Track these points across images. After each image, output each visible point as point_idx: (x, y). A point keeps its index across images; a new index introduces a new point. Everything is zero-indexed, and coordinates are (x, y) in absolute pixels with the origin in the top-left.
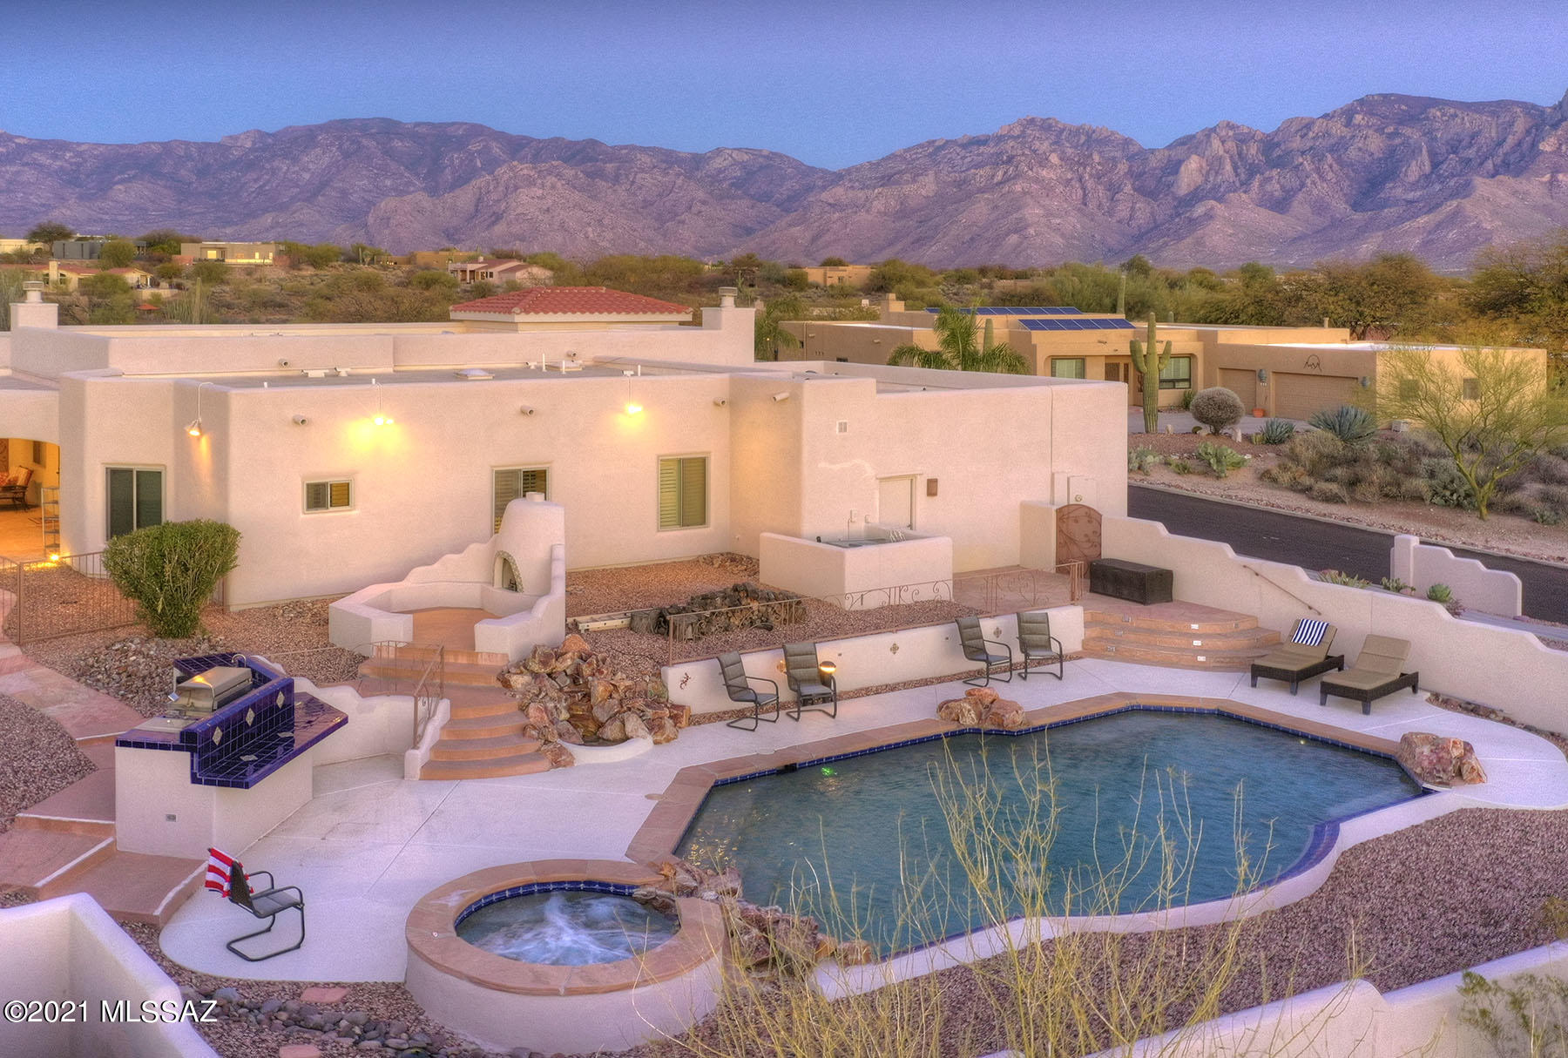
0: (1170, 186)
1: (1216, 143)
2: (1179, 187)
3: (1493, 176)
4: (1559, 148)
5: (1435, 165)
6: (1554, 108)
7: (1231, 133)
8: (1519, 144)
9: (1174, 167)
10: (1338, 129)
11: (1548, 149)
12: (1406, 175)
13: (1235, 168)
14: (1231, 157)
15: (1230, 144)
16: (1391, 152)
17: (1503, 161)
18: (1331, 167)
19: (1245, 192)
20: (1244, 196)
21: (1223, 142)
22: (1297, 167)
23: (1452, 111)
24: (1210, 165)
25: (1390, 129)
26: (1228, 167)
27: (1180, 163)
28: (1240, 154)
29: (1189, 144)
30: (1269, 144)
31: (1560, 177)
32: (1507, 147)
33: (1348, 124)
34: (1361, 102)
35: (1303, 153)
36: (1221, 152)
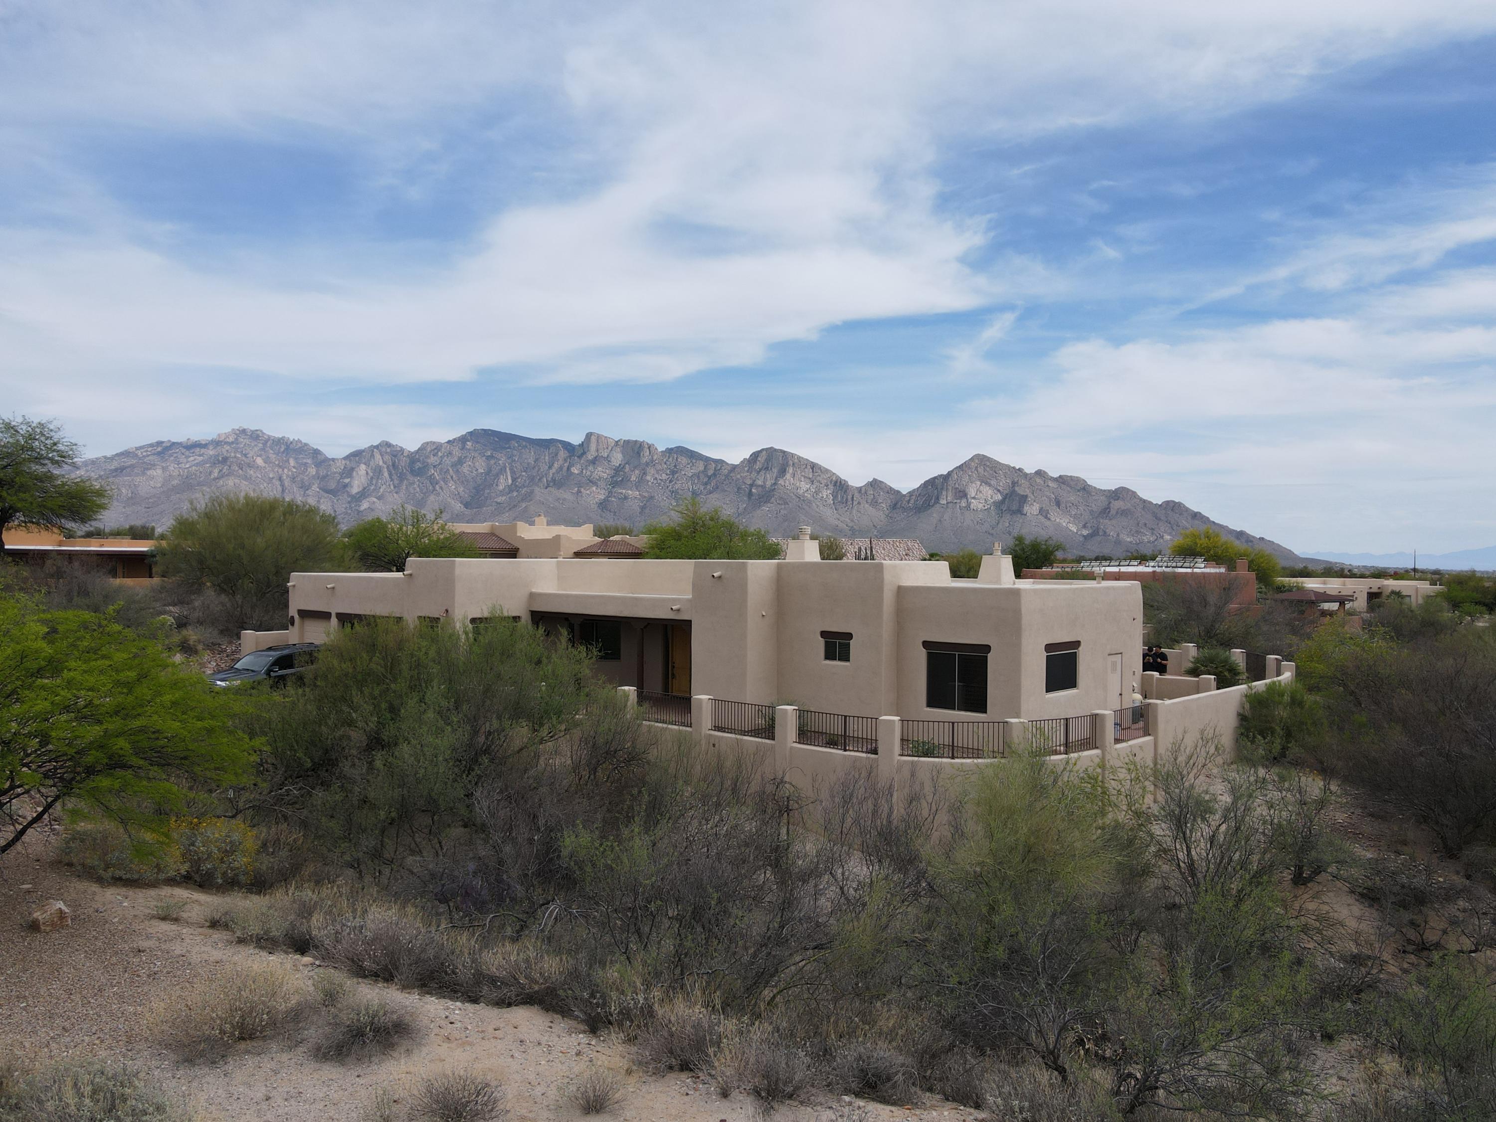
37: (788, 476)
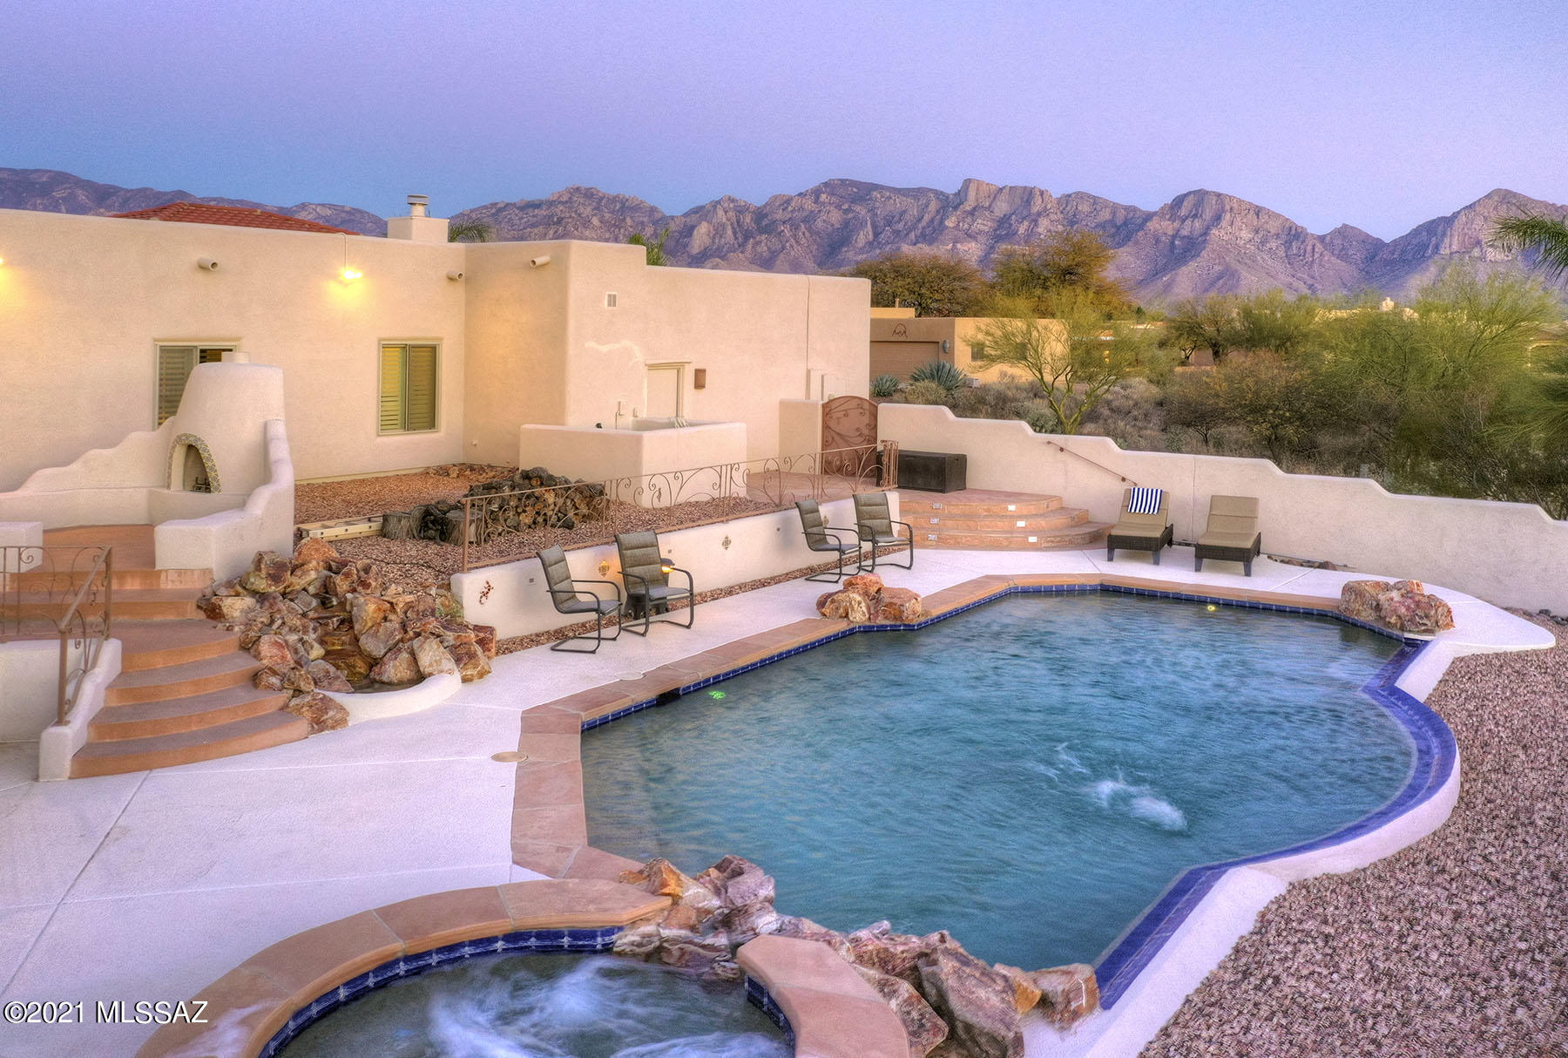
0: (685, 246)
1: (720, 212)
2: (692, 247)
3: (915, 244)
4: (958, 225)
5: (876, 235)
6: (955, 195)
7: (732, 205)
8: (932, 220)
9: (689, 231)
10: (809, 204)
11: (951, 225)
12: (856, 242)
13: (735, 233)
14: (732, 224)
15: (731, 214)
16: (846, 224)
17: (922, 233)
18: (804, 234)
19: (742, 252)
20: (740, 255)
21: (726, 212)
22: (780, 233)
23: (888, 194)
24: (716, 230)
25: (846, 206)
26: (729, 232)
27: (693, 228)
28: (738, 222)
29: (700, 212)
30: (760, 215)
31: (959, 246)
32: (924, 223)
33: (816, 202)
34: (826, 184)
35: (784, 223)
36: (724, 220)
37: (1224, 223)
